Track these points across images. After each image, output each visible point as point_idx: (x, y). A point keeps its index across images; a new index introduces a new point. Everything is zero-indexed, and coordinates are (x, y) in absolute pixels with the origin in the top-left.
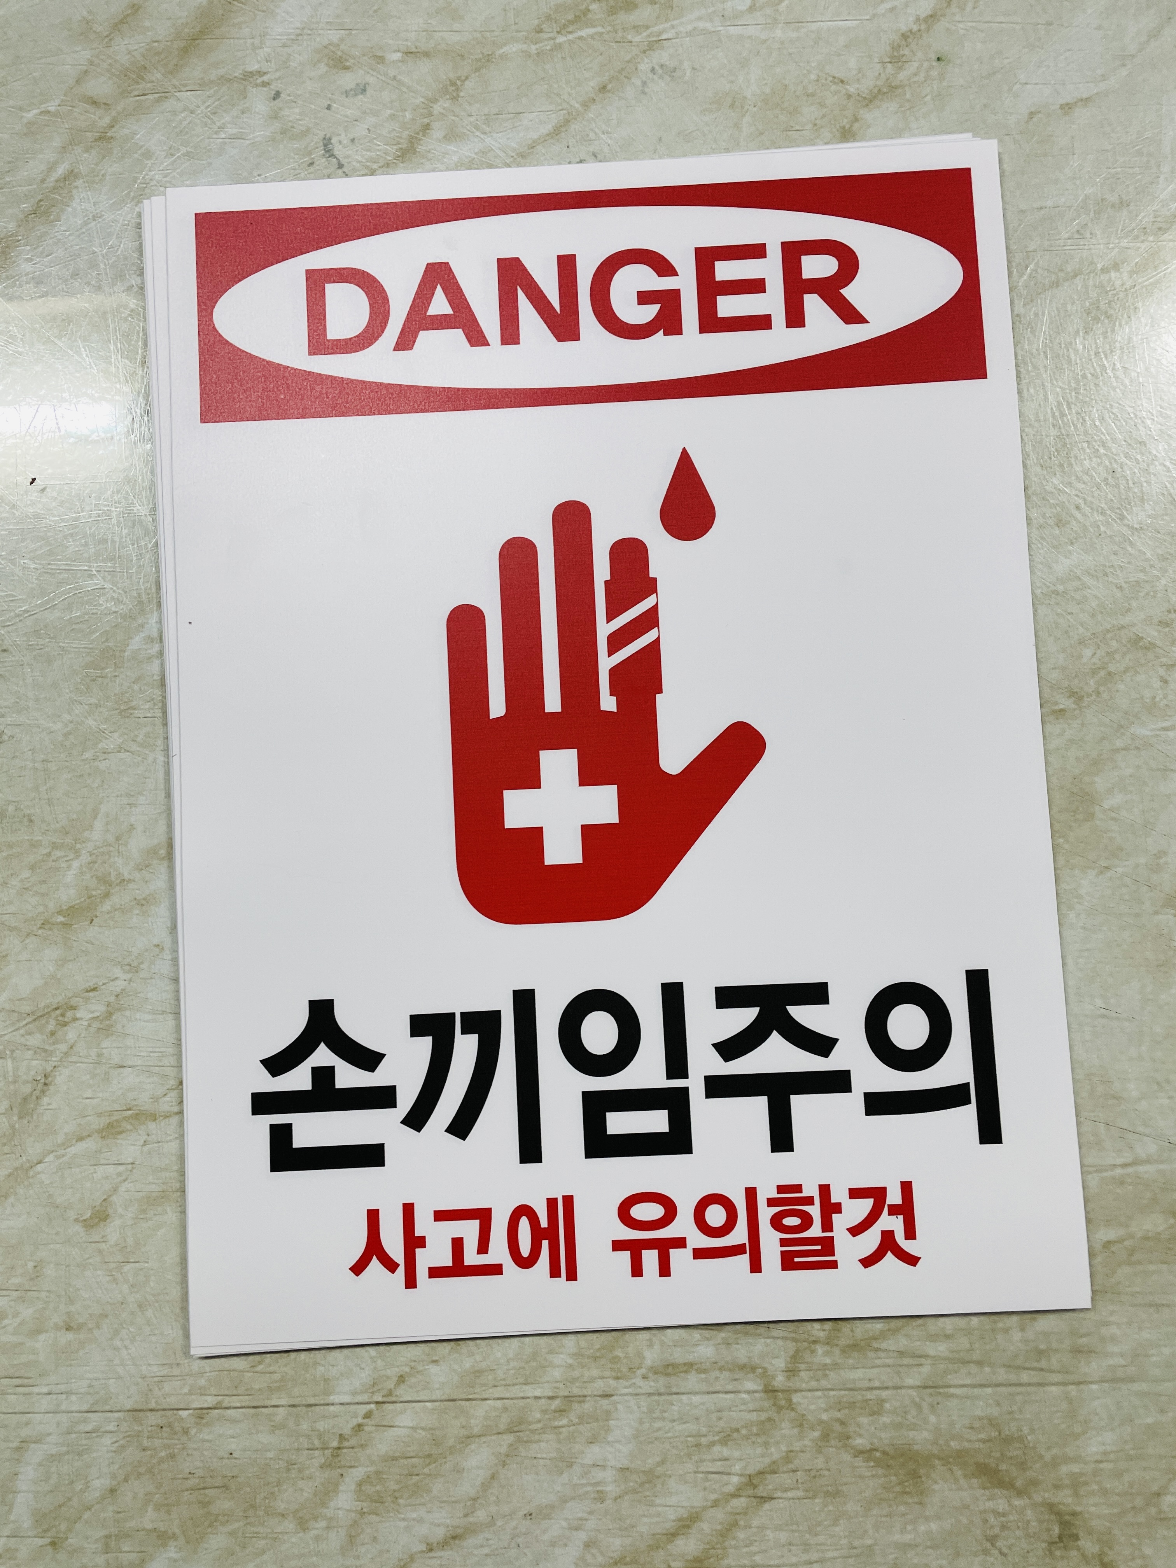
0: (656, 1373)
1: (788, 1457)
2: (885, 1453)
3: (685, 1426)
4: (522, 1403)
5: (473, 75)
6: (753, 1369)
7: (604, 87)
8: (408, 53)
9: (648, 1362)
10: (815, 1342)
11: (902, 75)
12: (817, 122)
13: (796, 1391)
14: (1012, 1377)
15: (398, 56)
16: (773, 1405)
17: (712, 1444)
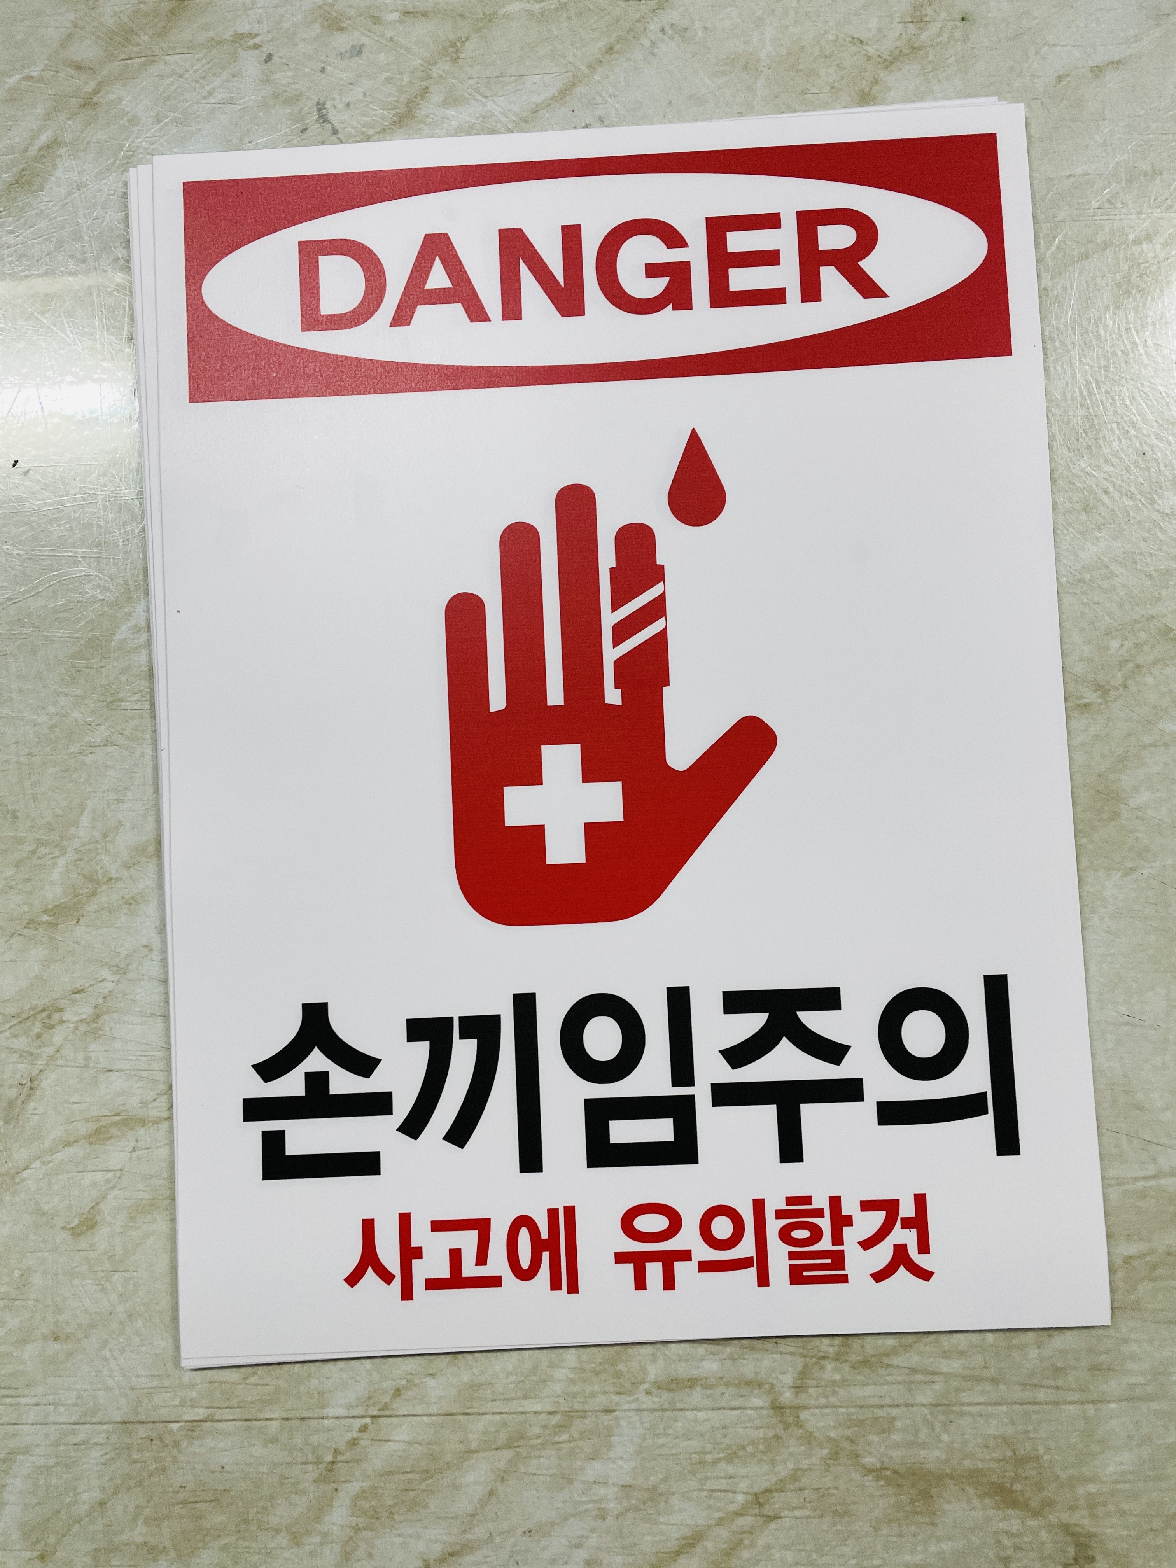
0: (659, 1388)
1: (795, 1476)
2: (895, 1472)
3: (689, 1443)
4: (521, 1418)
5: (474, 36)
6: (760, 1385)
7: (611, 48)
8: (407, 13)
9: (652, 1377)
10: (824, 1358)
11: (925, 36)
12: (836, 84)
13: (804, 1408)
14: (1028, 1395)
15: (395, 16)
16: (781, 1422)
17: (716, 1462)
